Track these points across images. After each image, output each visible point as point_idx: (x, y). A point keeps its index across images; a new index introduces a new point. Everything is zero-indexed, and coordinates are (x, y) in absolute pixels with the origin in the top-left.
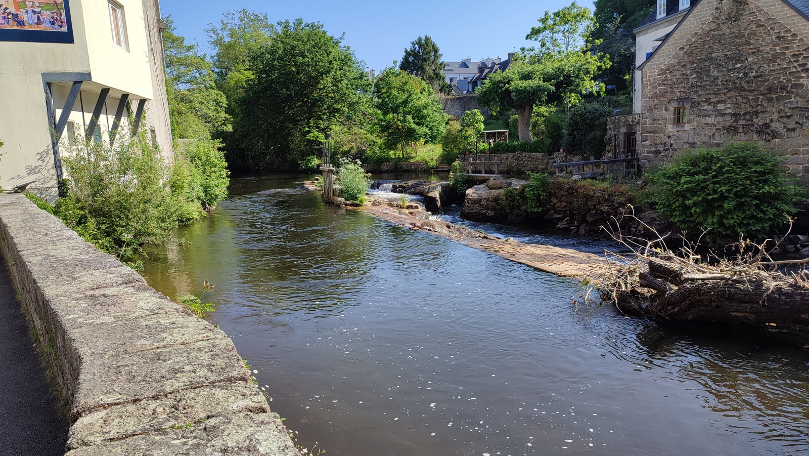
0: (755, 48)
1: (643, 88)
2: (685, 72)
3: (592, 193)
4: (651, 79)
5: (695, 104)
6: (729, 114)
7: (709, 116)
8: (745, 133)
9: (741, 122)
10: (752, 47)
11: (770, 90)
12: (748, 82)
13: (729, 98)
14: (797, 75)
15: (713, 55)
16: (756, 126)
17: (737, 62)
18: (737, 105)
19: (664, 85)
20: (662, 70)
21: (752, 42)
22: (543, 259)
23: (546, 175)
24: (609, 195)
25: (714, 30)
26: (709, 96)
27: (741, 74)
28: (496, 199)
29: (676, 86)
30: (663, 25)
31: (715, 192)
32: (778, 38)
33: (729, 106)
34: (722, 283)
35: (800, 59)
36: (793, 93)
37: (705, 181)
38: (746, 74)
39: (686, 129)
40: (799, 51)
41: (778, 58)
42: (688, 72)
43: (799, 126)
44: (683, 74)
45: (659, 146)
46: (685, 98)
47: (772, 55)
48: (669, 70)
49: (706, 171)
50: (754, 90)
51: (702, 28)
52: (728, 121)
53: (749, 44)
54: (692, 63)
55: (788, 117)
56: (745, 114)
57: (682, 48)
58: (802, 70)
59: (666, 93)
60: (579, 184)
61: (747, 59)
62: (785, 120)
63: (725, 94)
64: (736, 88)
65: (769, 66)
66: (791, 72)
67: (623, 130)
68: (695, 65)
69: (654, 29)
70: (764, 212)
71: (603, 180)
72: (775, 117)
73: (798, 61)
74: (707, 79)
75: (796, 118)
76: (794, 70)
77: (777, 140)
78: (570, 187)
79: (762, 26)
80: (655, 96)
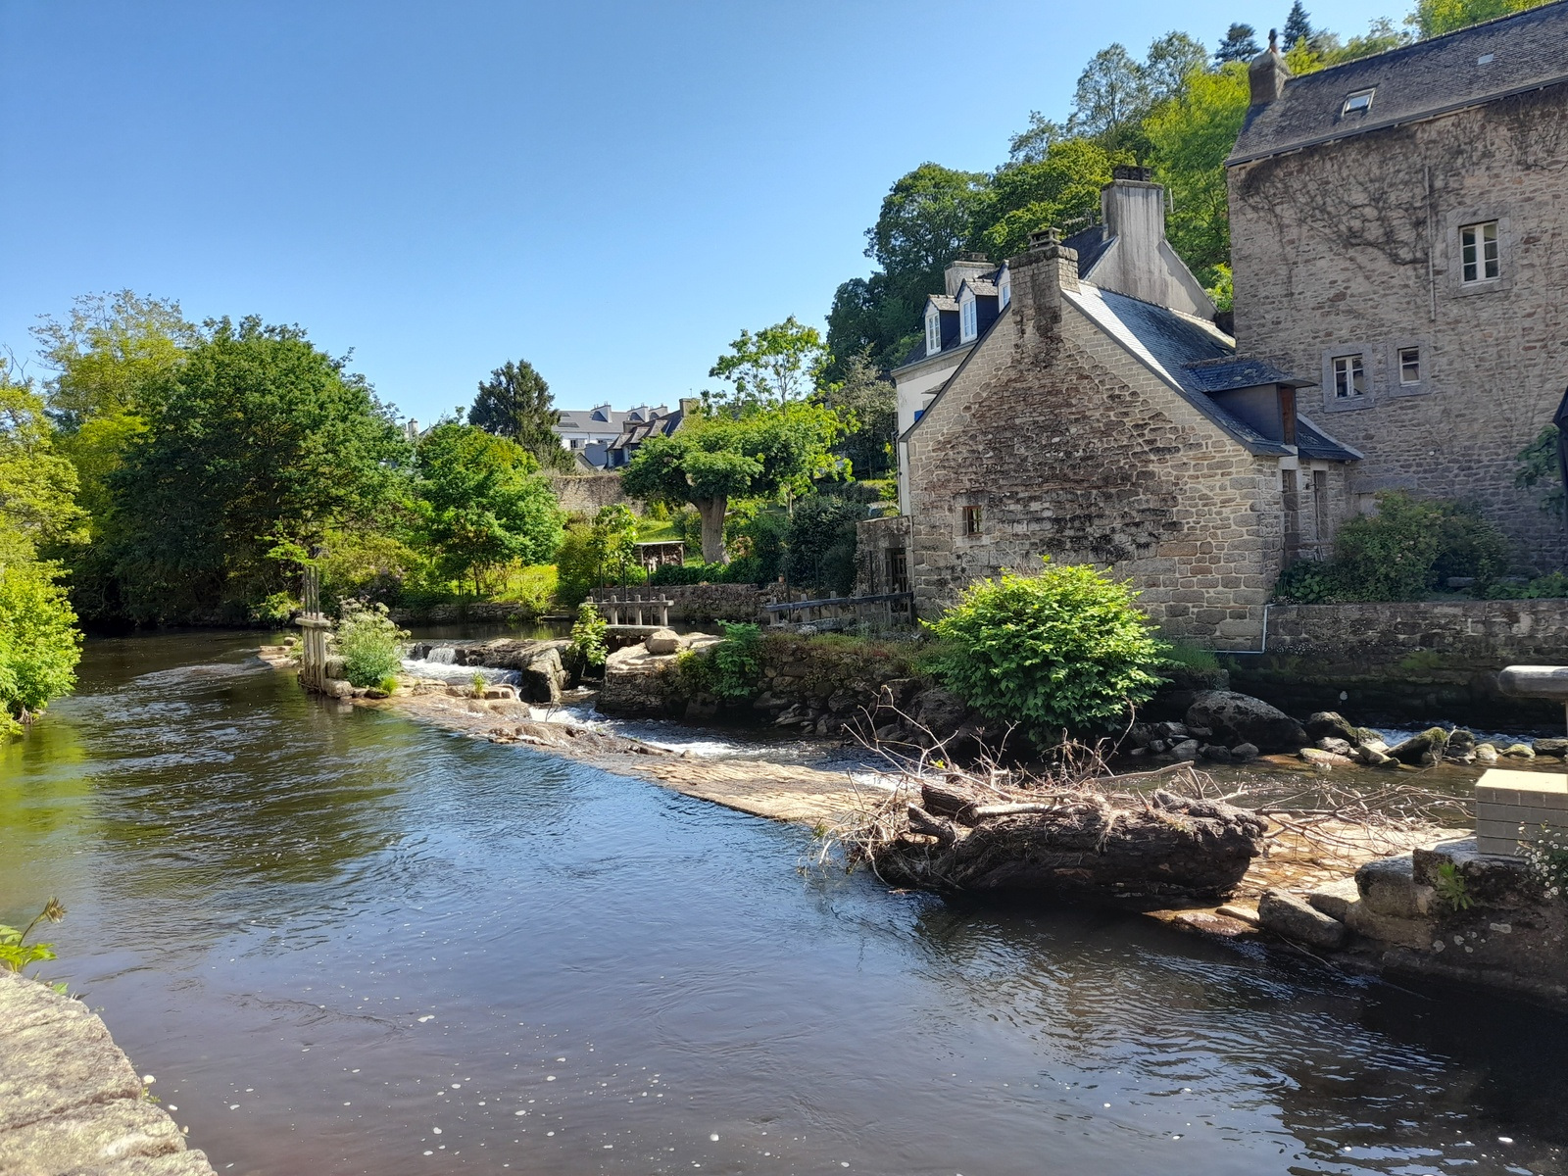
0: (1078, 413)
1: (911, 473)
2: (975, 448)
3: (836, 657)
4: (923, 457)
5: (995, 502)
6: (1049, 518)
7: (1018, 522)
8: (1075, 551)
9: (1069, 533)
10: (1074, 410)
11: (1107, 480)
12: (1073, 467)
13: (1047, 492)
14: (1143, 458)
15: (1017, 421)
16: (1091, 539)
17: (1055, 432)
18: (1059, 504)
19: (944, 467)
20: (939, 442)
21: (1074, 401)
22: (749, 787)
23: (753, 626)
24: (865, 661)
25: (1015, 381)
26: (1015, 489)
27: (1062, 454)
28: (664, 675)
29: (964, 470)
30: (938, 367)
31: (1035, 652)
32: (1112, 397)
33: (1047, 505)
34: (1037, 817)
35: (1146, 432)
36: (1140, 486)
37: (1017, 634)
38: (1068, 454)
39: (984, 543)
40: (1144, 419)
41: (1114, 430)
42: (981, 448)
43: (1154, 540)
44: (973, 451)
45: (943, 573)
46: (978, 491)
47: (1106, 425)
48: (950, 442)
49: (1019, 617)
50: (1083, 481)
51: (996, 376)
52: (1048, 530)
53: (1070, 405)
54: (985, 434)
55: (1137, 525)
56: (1072, 520)
57: (968, 408)
58: (1151, 450)
59: (949, 481)
60: (812, 641)
61: (1067, 429)
62: (1133, 530)
63: (1040, 485)
64: (1054, 477)
65: (1102, 441)
66: (1135, 453)
67: (884, 544)
68: (990, 436)
69: (924, 372)
70: (1113, 686)
71: (854, 634)
72: (1118, 524)
73: (1143, 435)
74: (1011, 460)
75: (1149, 526)
76: (1138, 449)
77: (1125, 562)
78: (798, 649)
79: (1087, 377)
80: (931, 487)
